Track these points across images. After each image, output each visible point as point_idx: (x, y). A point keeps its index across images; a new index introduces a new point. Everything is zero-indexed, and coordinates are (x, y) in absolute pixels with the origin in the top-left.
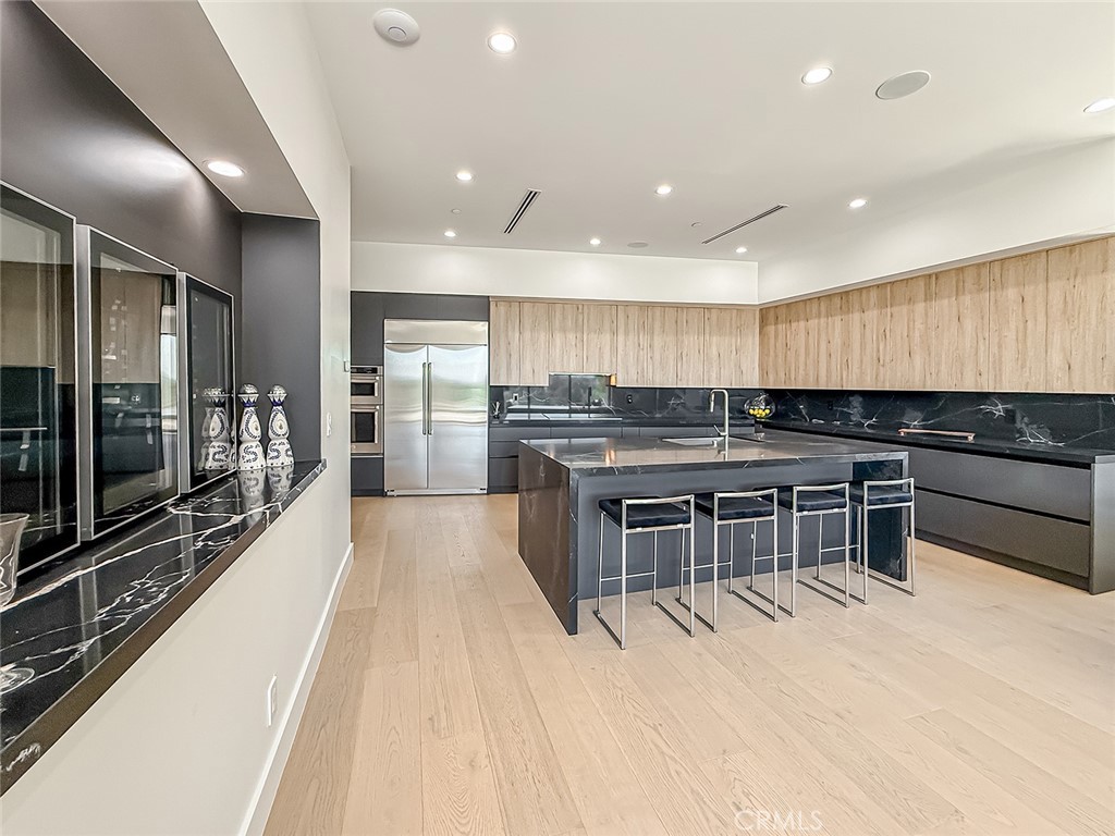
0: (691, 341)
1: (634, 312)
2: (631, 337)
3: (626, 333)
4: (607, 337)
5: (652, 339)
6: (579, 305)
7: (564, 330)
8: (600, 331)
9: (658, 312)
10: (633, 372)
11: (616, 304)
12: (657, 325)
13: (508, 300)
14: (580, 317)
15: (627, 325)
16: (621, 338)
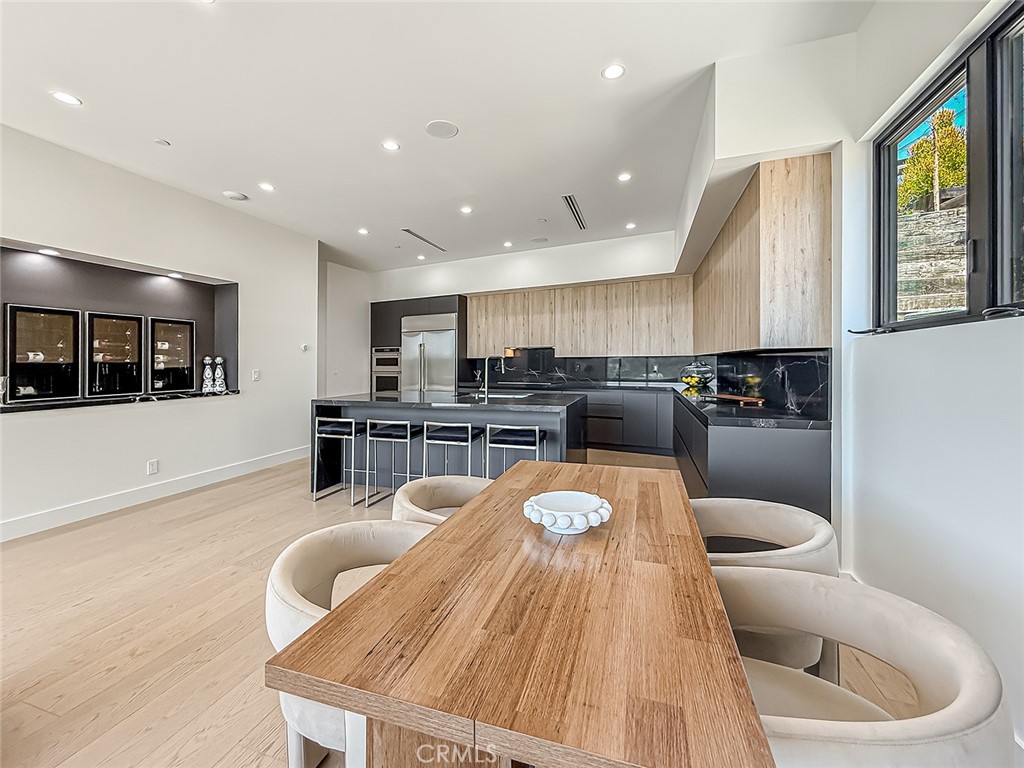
0: (620, 314)
1: (568, 293)
2: (566, 315)
3: (563, 311)
4: (547, 316)
5: (584, 315)
6: (525, 293)
7: (515, 314)
8: (541, 312)
9: (589, 290)
10: (568, 345)
11: (554, 288)
12: (589, 301)
13: (478, 295)
14: (526, 302)
15: (562, 304)
16: (558, 316)
